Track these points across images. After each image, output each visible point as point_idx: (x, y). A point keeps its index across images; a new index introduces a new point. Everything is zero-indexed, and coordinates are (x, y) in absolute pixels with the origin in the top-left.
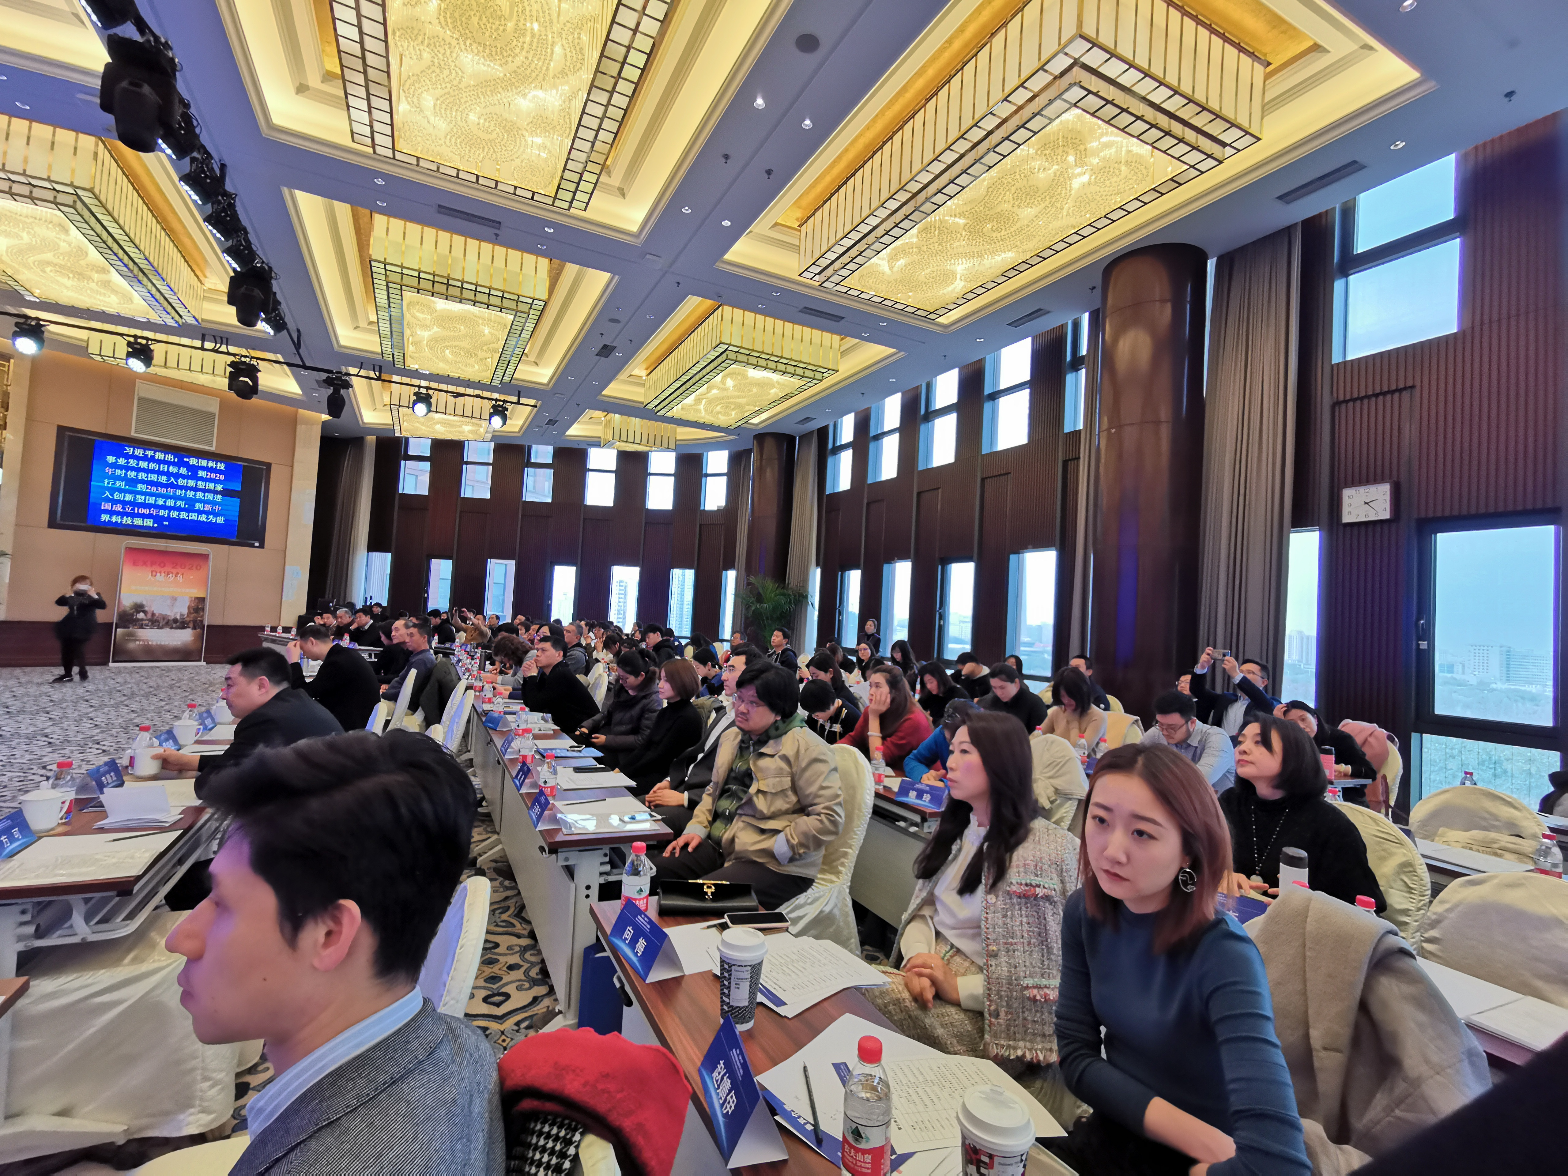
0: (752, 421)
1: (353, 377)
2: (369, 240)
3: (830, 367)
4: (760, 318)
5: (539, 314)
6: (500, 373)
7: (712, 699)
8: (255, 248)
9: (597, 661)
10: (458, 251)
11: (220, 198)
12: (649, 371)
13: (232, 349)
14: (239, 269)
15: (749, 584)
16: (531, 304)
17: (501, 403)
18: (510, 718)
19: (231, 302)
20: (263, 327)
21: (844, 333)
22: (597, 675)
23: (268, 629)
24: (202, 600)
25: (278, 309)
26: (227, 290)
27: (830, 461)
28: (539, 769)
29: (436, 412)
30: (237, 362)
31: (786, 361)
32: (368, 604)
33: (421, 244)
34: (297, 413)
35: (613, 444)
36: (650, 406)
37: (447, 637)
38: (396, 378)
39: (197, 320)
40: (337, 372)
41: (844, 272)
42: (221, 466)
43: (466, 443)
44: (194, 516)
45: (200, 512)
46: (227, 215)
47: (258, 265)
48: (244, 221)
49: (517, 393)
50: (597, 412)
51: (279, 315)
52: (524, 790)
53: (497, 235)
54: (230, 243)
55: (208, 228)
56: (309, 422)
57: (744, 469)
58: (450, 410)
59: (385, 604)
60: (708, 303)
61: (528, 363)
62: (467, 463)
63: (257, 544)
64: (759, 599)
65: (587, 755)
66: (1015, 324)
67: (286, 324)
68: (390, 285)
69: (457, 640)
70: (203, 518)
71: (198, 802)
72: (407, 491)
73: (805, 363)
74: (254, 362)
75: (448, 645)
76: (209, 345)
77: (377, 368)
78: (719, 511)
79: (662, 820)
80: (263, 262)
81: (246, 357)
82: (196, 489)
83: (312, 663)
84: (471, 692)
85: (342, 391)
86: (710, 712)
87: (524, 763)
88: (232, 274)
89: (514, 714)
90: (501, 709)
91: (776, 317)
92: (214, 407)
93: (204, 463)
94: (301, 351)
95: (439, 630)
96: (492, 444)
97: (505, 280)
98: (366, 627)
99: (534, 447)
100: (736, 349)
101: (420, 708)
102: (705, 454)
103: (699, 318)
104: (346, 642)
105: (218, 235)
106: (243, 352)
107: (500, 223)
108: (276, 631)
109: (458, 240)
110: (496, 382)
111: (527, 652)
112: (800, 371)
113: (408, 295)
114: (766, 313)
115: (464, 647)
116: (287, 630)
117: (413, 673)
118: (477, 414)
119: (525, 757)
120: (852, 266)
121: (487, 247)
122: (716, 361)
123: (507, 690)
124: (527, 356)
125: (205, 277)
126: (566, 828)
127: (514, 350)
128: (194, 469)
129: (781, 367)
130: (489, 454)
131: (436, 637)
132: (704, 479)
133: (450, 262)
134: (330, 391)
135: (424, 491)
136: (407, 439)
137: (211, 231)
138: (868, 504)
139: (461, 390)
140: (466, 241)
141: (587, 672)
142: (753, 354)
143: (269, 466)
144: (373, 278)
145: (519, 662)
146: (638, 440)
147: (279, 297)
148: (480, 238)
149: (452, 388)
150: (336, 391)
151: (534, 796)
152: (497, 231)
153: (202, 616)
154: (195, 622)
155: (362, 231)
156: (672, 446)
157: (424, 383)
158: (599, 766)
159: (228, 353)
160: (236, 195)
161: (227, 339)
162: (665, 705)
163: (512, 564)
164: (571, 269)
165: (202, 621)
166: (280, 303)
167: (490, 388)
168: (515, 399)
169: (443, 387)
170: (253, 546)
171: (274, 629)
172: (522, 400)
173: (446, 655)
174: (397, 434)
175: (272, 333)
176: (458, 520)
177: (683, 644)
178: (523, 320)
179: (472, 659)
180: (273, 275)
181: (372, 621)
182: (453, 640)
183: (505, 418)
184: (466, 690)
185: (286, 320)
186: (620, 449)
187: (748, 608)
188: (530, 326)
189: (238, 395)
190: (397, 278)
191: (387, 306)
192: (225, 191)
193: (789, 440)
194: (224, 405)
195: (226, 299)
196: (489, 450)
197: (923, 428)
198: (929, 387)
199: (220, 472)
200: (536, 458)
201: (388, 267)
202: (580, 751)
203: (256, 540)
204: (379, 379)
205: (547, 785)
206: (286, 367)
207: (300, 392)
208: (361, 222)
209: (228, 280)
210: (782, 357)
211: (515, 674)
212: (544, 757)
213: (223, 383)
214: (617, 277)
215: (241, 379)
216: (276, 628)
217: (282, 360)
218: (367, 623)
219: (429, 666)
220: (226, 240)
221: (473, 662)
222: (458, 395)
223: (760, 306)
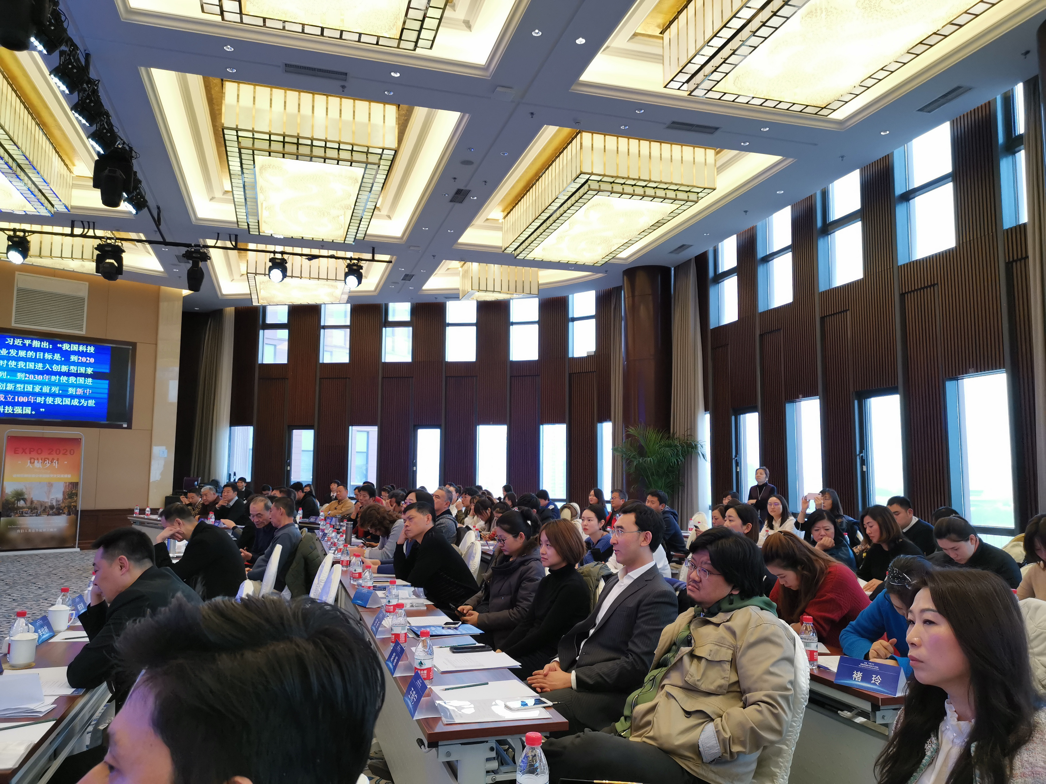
0: (619, 256)
1: (210, 249)
2: (221, 109)
3: (706, 186)
4: (623, 141)
5: (389, 164)
6: (353, 230)
7: (599, 566)
8: (116, 130)
9: (468, 528)
10: (306, 109)
11: (85, 85)
12: (506, 213)
13: (99, 233)
14: (102, 152)
15: (628, 436)
16: (381, 155)
17: (356, 262)
18: (380, 594)
19: (96, 186)
20: (125, 207)
21: (719, 146)
22: (469, 544)
23: (137, 511)
24: (75, 485)
25: (139, 188)
26: (91, 175)
27: (712, 291)
28: (413, 649)
29: (292, 277)
30: (103, 245)
31: (654, 185)
32: (232, 480)
33: (271, 106)
34: (159, 289)
35: (473, 294)
36: (509, 251)
37: (311, 512)
38: (251, 246)
39: (67, 208)
40: (196, 246)
41: (716, 76)
42: (91, 349)
43: (323, 306)
44: (67, 401)
45: (72, 397)
46: (91, 101)
47: (120, 146)
48: (107, 106)
49: (371, 251)
50: (454, 262)
51: (140, 193)
52: (397, 674)
53: (343, 87)
54: (94, 128)
55: (74, 116)
56: (171, 298)
57: (615, 308)
58: (305, 274)
59: (249, 479)
60: (566, 131)
61: (380, 217)
62: (324, 327)
63: (125, 426)
64: (642, 452)
65: (464, 632)
66: (928, 108)
67: (147, 201)
68: (243, 151)
69: (321, 514)
70: (75, 402)
71: (69, 691)
72: (266, 361)
73: (676, 184)
74: (119, 243)
75: (312, 519)
76: (78, 231)
77: (233, 238)
78: (589, 357)
79: (554, 706)
80: (124, 143)
81: (110, 239)
82: (68, 374)
83: (178, 543)
84: (338, 567)
85: (201, 264)
86: (598, 581)
87: (397, 643)
88: (96, 158)
89: (384, 589)
90: (370, 584)
91: (640, 137)
92: (82, 291)
93: (75, 347)
94: (161, 227)
95: (301, 504)
96: (349, 306)
97: (353, 133)
98: (231, 504)
99: (391, 306)
100: (599, 178)
101: (286, 587)
102: (570, 296)
103: (556, 149)
104: (211, 520)
105: (84, 121)
106: (108, 234)
107: (346, 74)
108: (144, 514)
109: (306, 97)
110: (350, 240)
111: (393, 522)
112: (671, 194)
113: (261, 159)
114: (629, 135)
115: (328, 521)
116: (154, 511)
117: (278, 548)
118: (332, 276)
119: (397, 636)
120: (724, 68)
121: (334, 101)
122: (577, 194)
123: (375, 563)
124: (379, 209)
125: (74, 165)
126: (446, 717)
127: (366, 204)
128: (66, 355)
129: (650, 192)
130: (345, 316)
131: (300, 512)
132: (570, 324)
133: (299, 121)
134: (189, 265)
135: (283, 359)
136: (264, 308)
137: (77, 118)
138: (761, 336)
139: (315, 252)
140: (313, 98)
141: (458, 540)
142: (618, 181)
143: (134, 345)
144: (226, 146)
145: (387, 533)
146: (498, 288)
147: (140, 176)
148: (327, 92)
149: (306, 251)
150: (195, 264)
151: (409, 681)
152: (343, 83)
153: (76, 501)
154: (69, 507)
155: (215, 101)
156: (535, 291)
157: (279, 248)
158: (478, 644)
159: (95, 237)
160: (99, 81)
161: (94, 223)
162: (547, 573)
163: (374, 430)
164: (420, 113)
165: (75, 507)
166: (140, 182)
167: (343, 246)
168: (369, 256)
169: (298, 250)
170: (121, 427)
171: (142, 511)
172: (377, 257)
173: (311, 530)
174: (255, 303)
175: (134, 212)
176: (317, 388)
177: (559, 507)
178: (374, 172)
179: (338, 533)
180: (134, 154)
181: (237, 498)
182: (317, 514)
183: (360, 278)
184: (333, 565)
185: (146, 198)
186: (480, 299)
187: (629, 462)
188: (381, 178)
189: (105, 277)
190: (248, 143)
191: (240, 173)
192: (89, 78)
193: (664, 271)
194: (93, 288)
195: (92, 184)
196: (346, 312)
197: (821, 243)
198: (825, 195)
199: (90, 355)
200: (394, 315)
201: (240, 133)
202: (456, 628)
203: (124, 421)
204: (235, 248)
205: (424, 667)
206: (148, 246)
207: (160, 268)
208: (213, 92)
209: (93, 165)
210: (650, 181)
211: (382, 547)
212: (418, 636)
213: (91, 267)
214: (467, 115)
215: (108, 261)
216: (144, 510)
217: (144, 238)
218: (232, 499)
219: (294, 541)
220: (91, 125)
221: (339, 536)
222: (312, 257)
223: (622, 127)
